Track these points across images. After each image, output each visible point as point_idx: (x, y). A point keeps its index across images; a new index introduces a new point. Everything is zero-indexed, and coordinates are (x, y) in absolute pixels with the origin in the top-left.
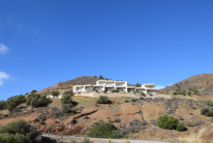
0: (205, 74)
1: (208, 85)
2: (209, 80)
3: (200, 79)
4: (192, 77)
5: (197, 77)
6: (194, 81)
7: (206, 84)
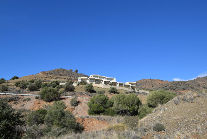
0: (150, 79)
1: (153, 87)
2: (154, 84)
3: (147, 82)
4: (140, 81)
5: (145, 81)
6: (143, 83)
7: (152, 87)
